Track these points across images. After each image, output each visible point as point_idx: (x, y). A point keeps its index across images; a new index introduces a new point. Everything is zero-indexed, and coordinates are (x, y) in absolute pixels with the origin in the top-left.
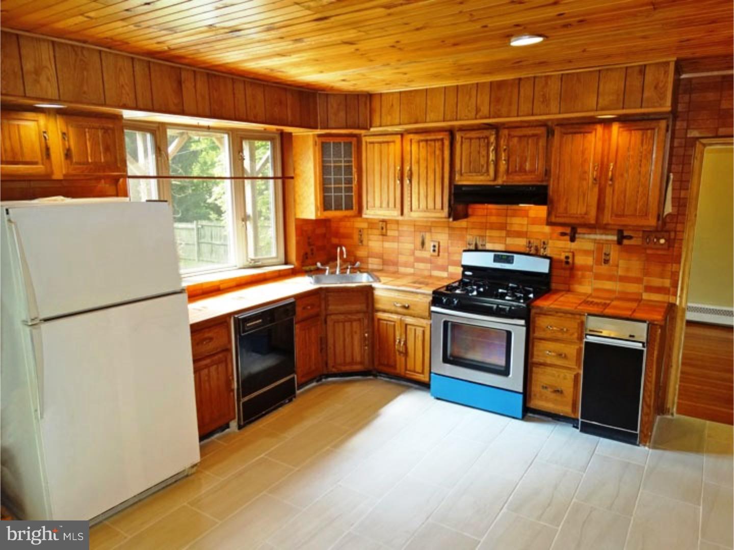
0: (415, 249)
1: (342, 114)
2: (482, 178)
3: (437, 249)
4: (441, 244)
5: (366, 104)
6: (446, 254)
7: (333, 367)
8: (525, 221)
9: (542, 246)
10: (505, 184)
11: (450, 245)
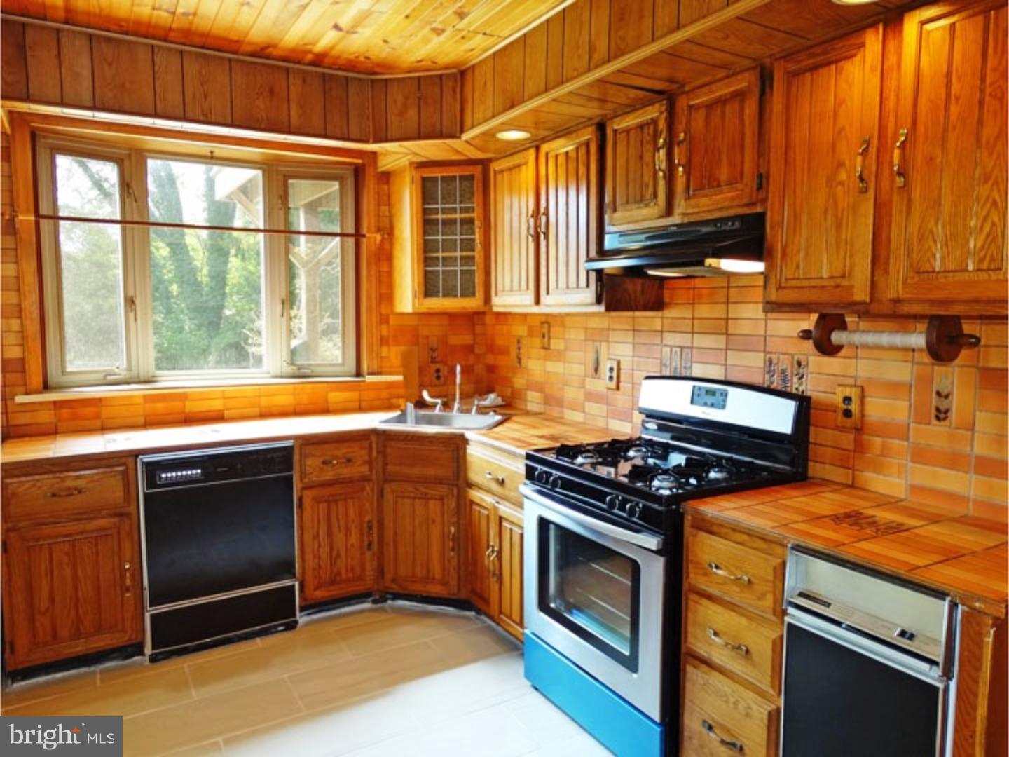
0: (587, 375)
1: (412, 113)
3: (615, 375)
4: (622, 366)
5: (454, 91)
6: (630, 387)
7: (394, 580)
9: (795, 372)
10: (686, 220)
11: (635, 366)
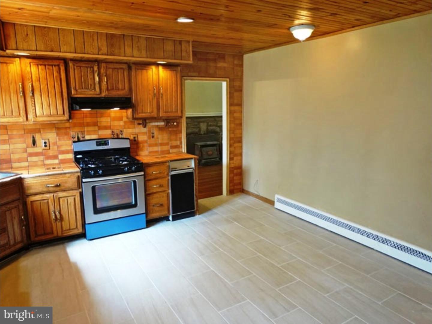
0: (28, 147)
2: (91, 92)
3: (47, 144)
4: (50, 141)
6: (56, 147)
8: (109, 119)
9: (120, 133)
10: (106, 96)
11: (57, 140)
